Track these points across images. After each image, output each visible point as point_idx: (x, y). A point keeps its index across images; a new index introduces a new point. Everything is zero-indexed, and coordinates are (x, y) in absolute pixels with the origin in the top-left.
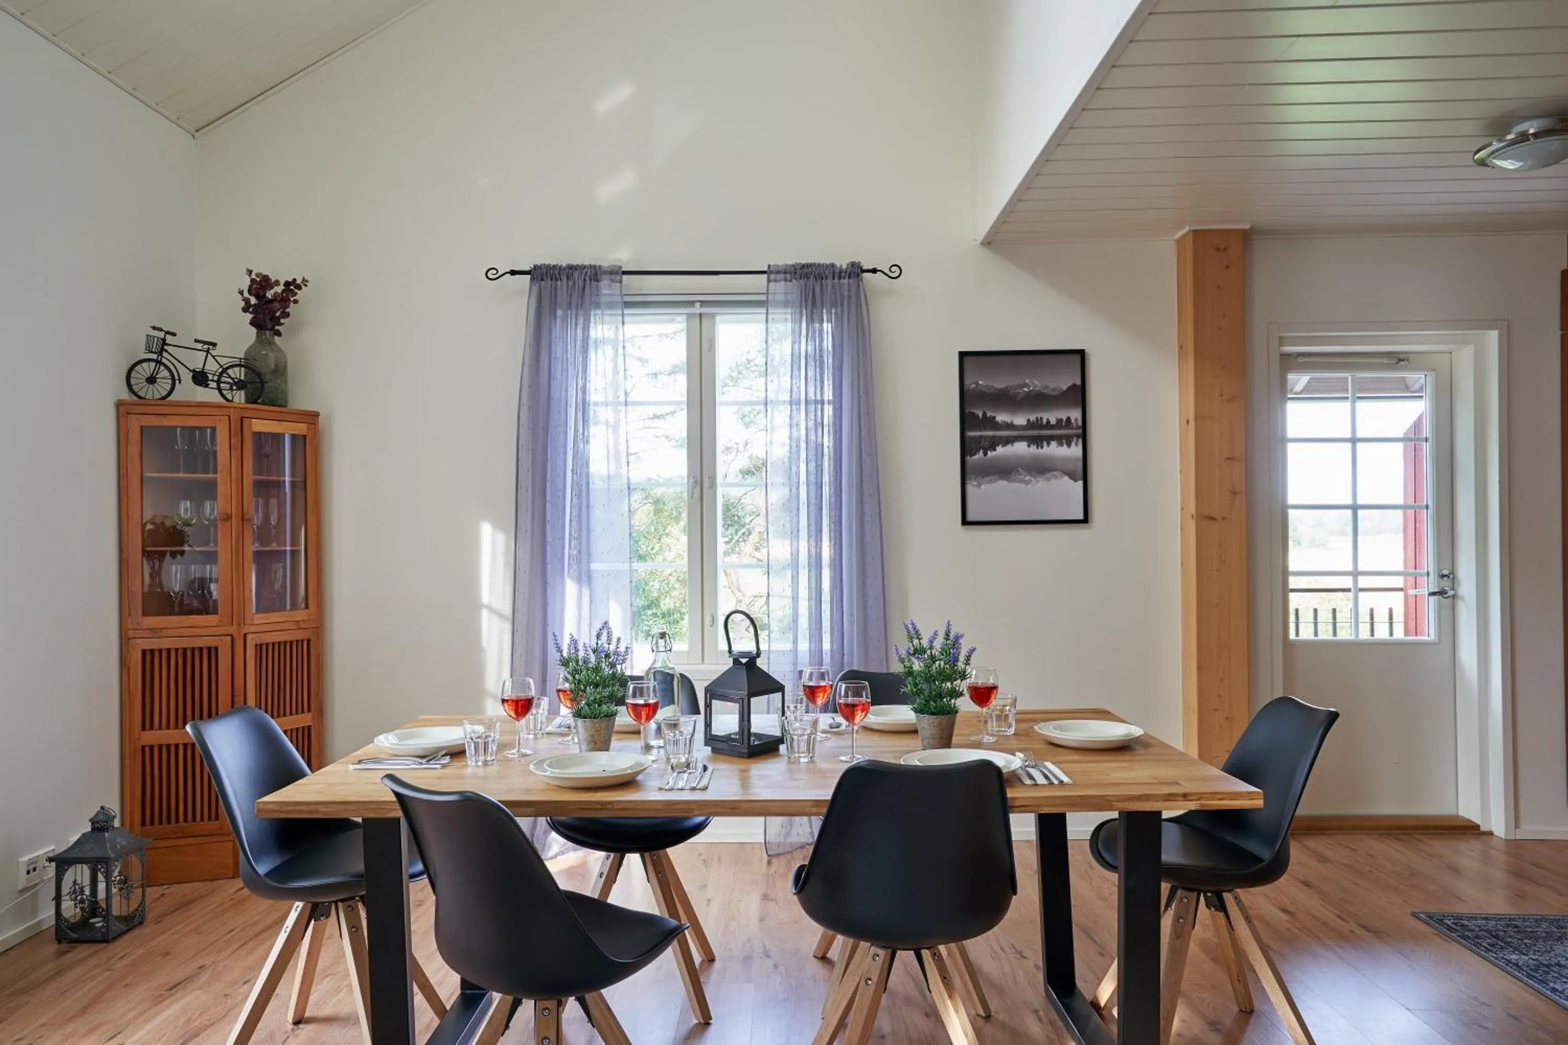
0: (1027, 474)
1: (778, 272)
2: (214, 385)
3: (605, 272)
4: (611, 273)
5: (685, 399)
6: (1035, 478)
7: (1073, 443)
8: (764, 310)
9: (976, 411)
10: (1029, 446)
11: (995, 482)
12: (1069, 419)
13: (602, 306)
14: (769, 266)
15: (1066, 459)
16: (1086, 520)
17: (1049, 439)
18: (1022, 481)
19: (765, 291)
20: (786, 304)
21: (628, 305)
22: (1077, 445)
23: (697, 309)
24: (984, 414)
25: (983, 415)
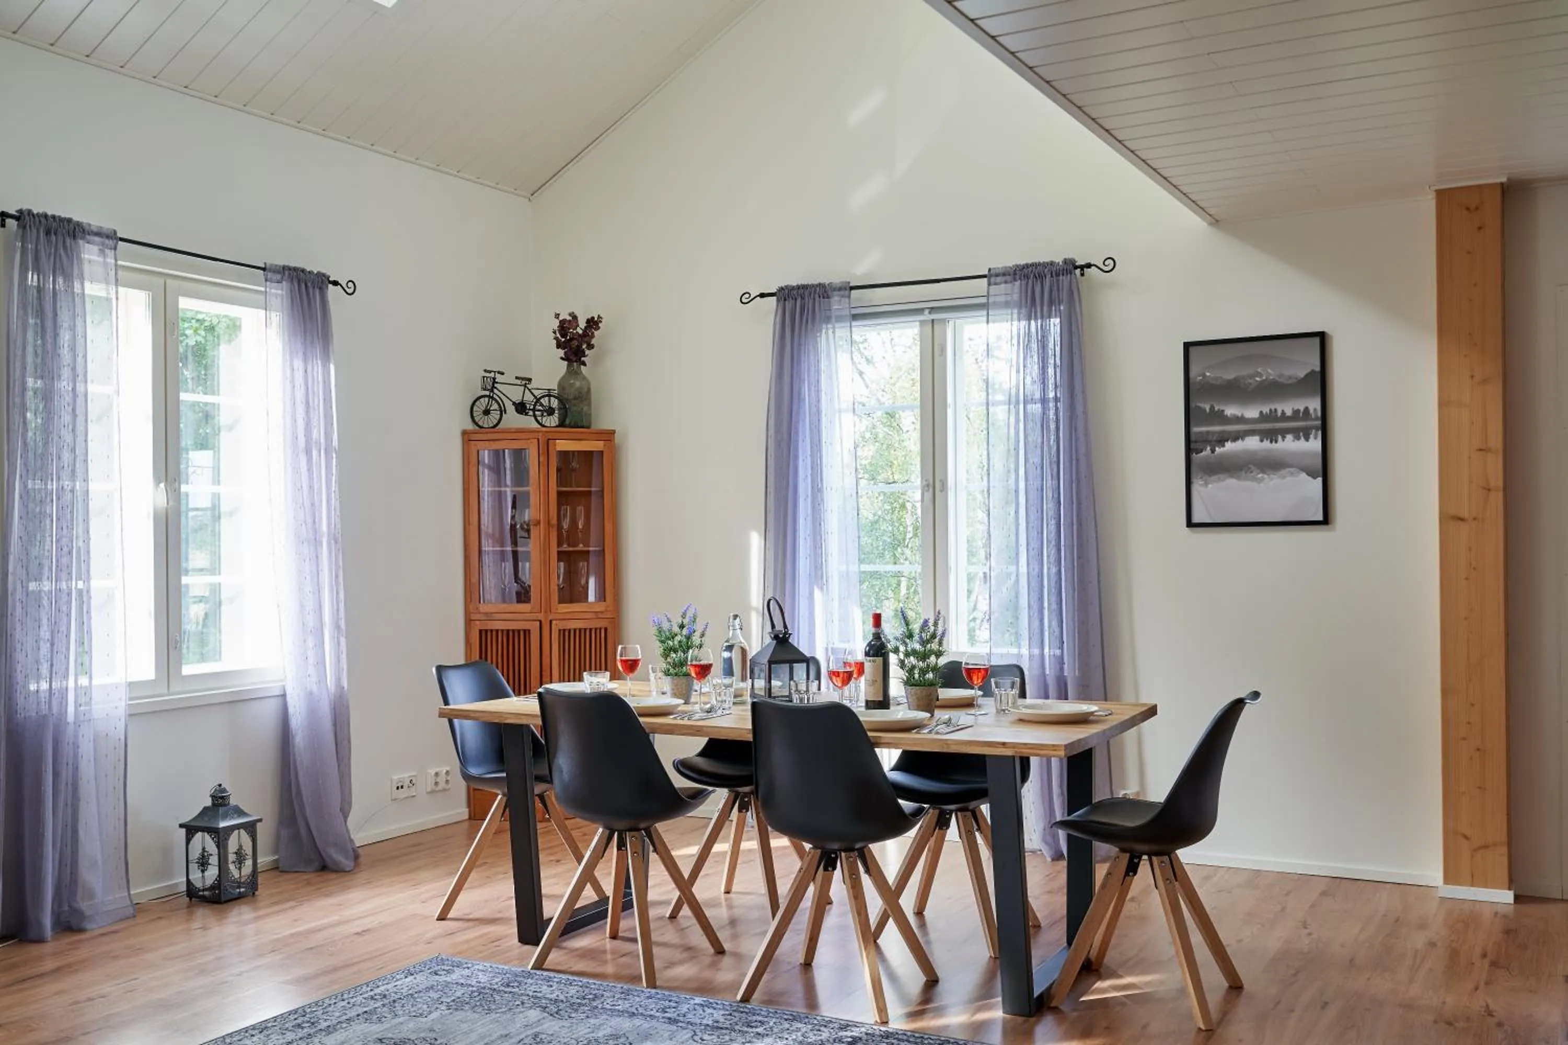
0: (1259, 471)
1: (997, 275)
2: (531, 413)
3: (835, 290)
4: (840, 289)
5: (918, 403)
6: (1268, 475)
7: (1312, 436)
8: (985, 313)
9: (1202, 405)
10: (1262, 441)
11: (1223, 480)
12: (1306, 409)
13: (833, 320)
14: (990, 270)
15: (1304, 454)
16: (1326, 520)
17: (1284, 432)
18: (1255, 479)
19: (985, 294)
20: (1007, 305)
21: (855, 317)
22: (1316, 438)
23: (927, 316)
24: (1212, 408)
25: (1210, 409)
